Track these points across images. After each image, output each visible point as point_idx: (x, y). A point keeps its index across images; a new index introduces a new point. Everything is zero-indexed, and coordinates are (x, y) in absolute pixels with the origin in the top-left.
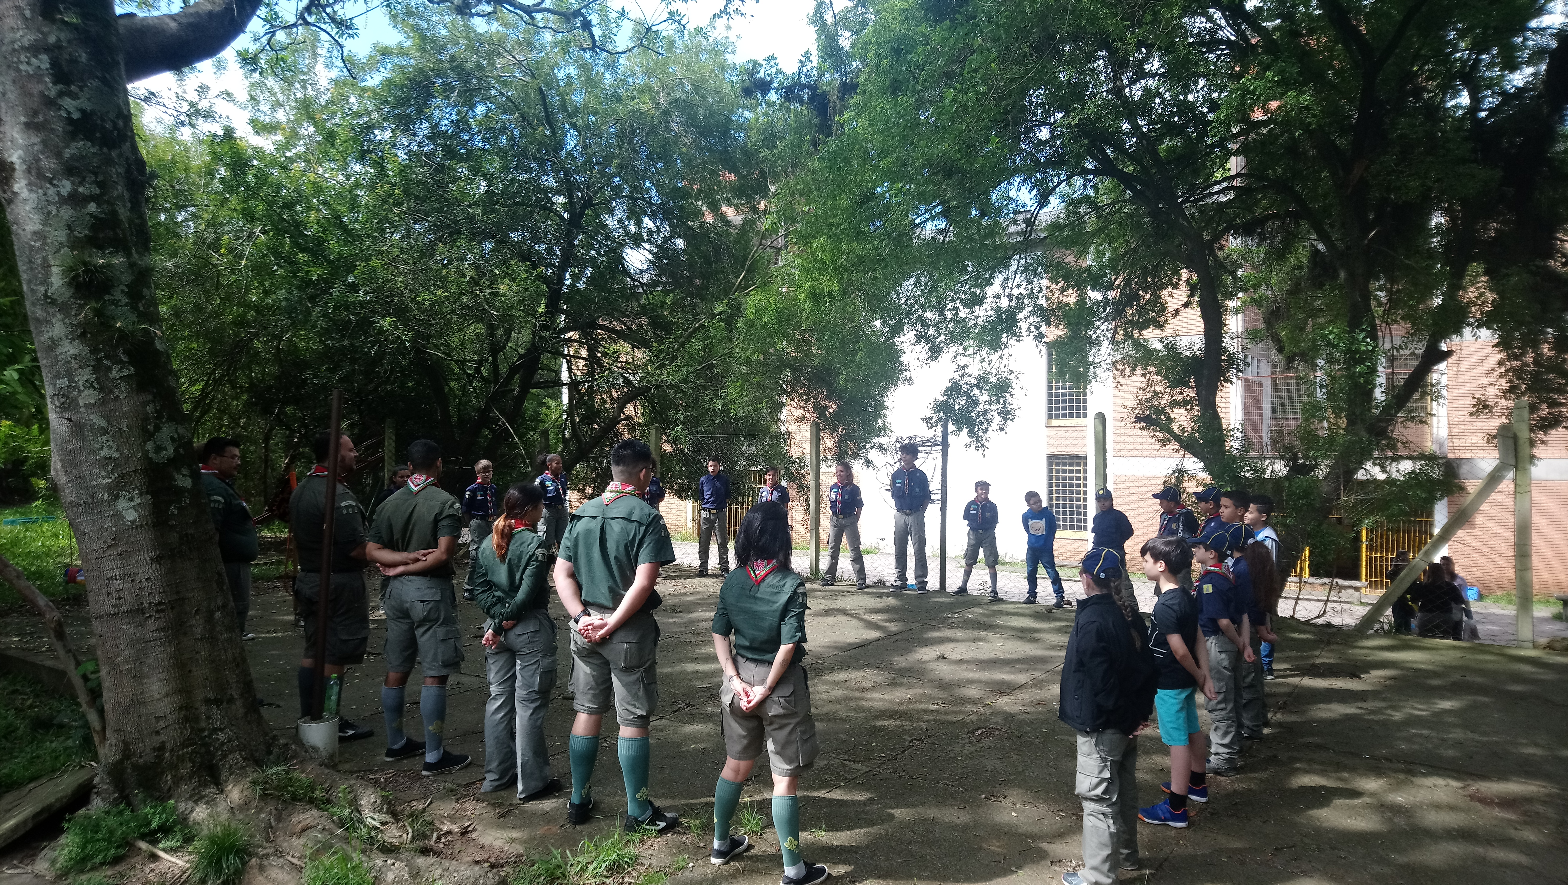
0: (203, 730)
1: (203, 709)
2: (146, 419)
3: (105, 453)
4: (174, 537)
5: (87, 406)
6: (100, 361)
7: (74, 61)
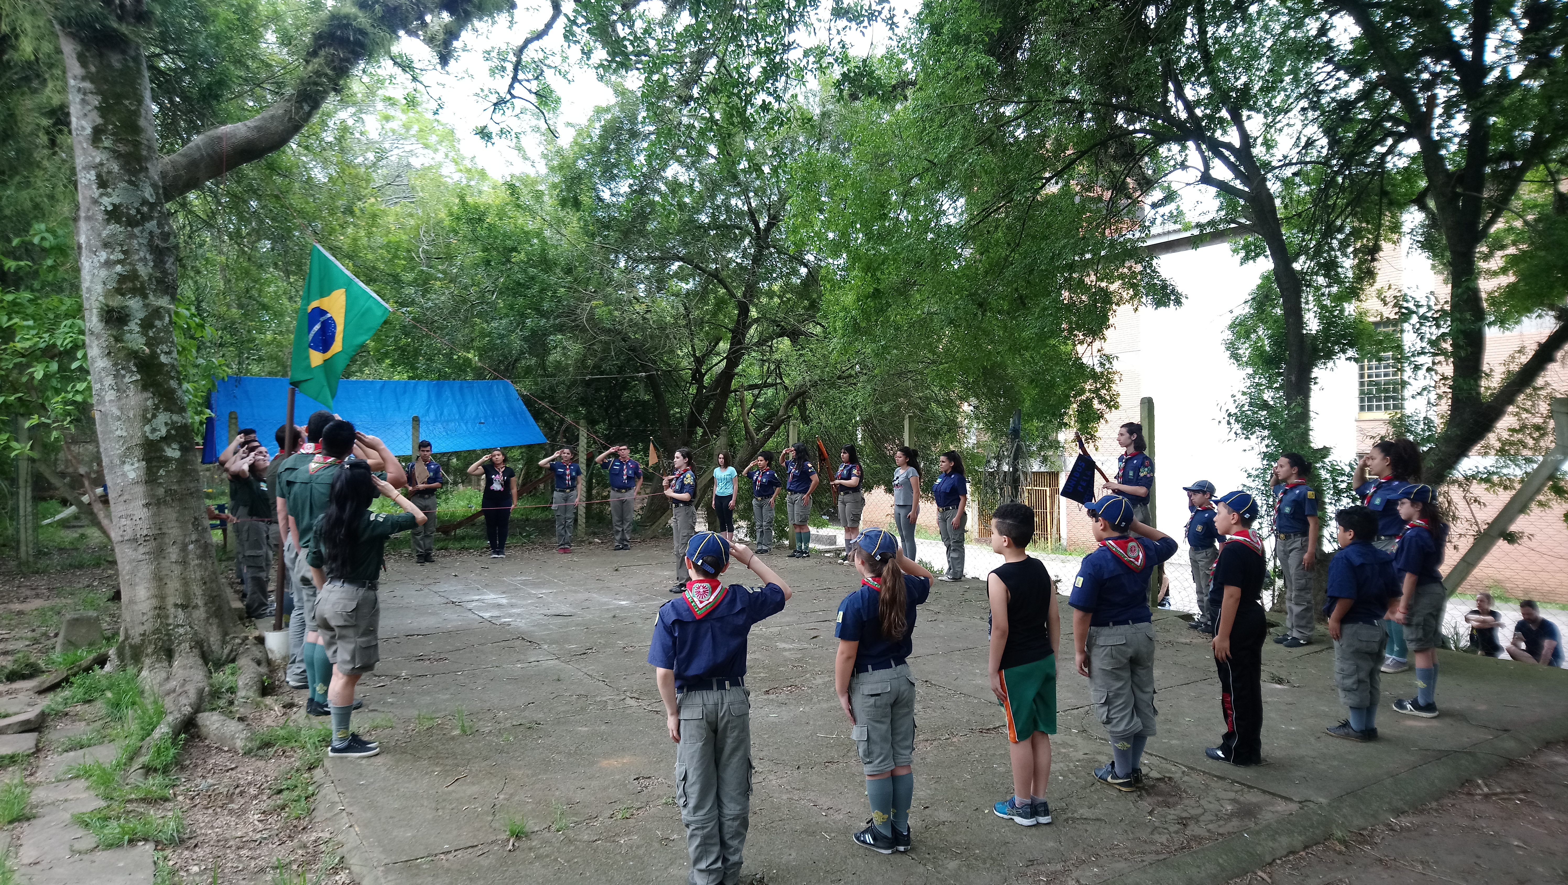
0: (170, 625)
1: (173, 610)
2: (146, 410)
3: (119, 433)
4: (161, 491)
5: (110, 401)
6: (118, 371)
7: (109, 172)
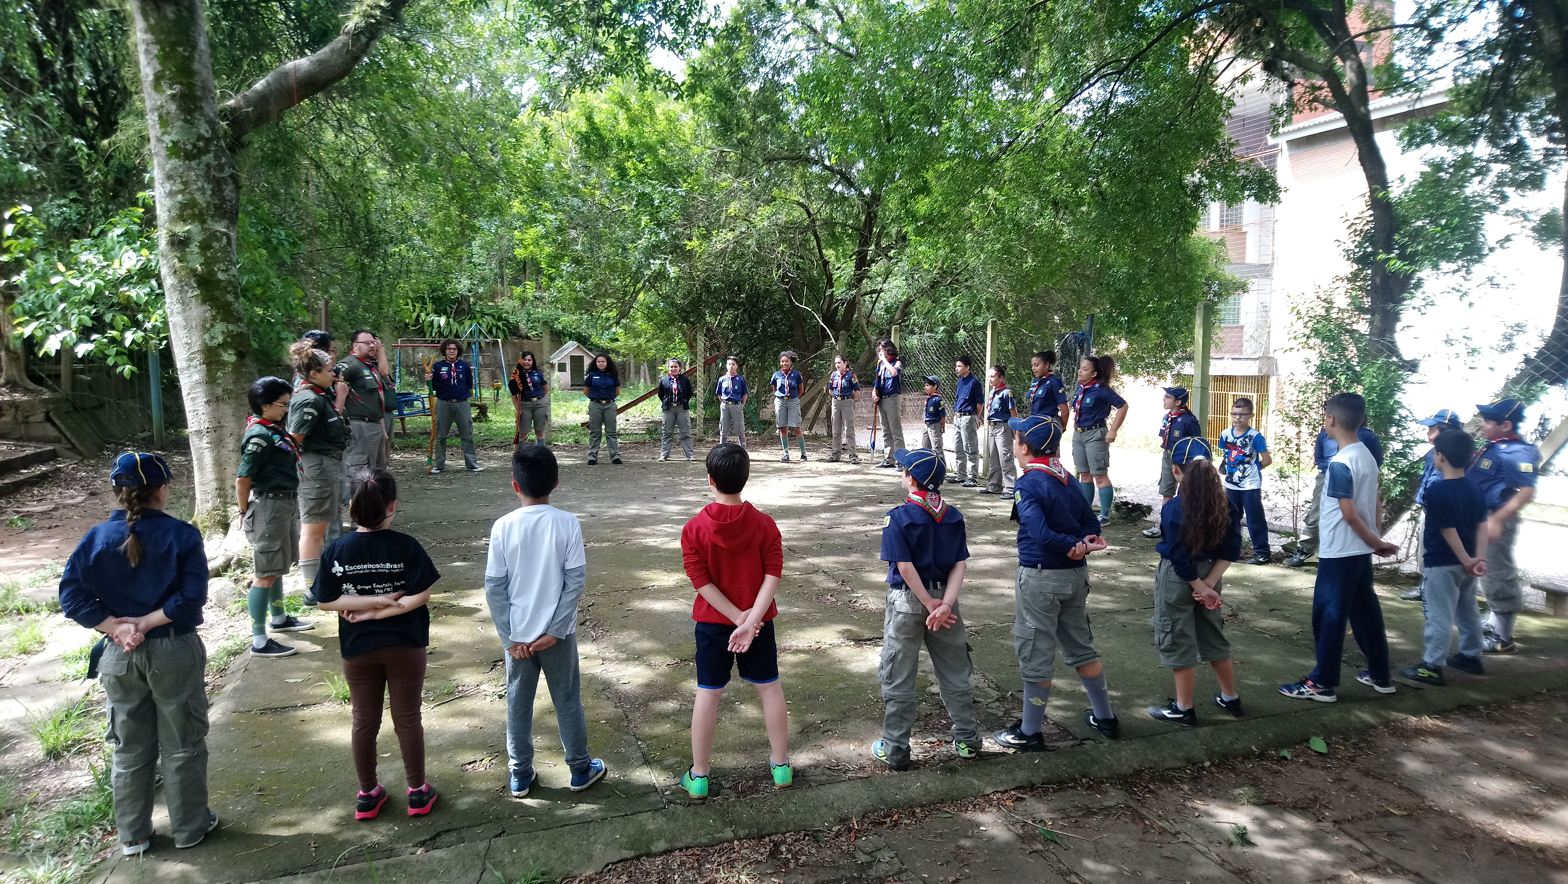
2: (205, 321)
3: (186, 340)
4: (219, 391)
5: (179, 313)
6: (182, 287)
7: (168, 113)
